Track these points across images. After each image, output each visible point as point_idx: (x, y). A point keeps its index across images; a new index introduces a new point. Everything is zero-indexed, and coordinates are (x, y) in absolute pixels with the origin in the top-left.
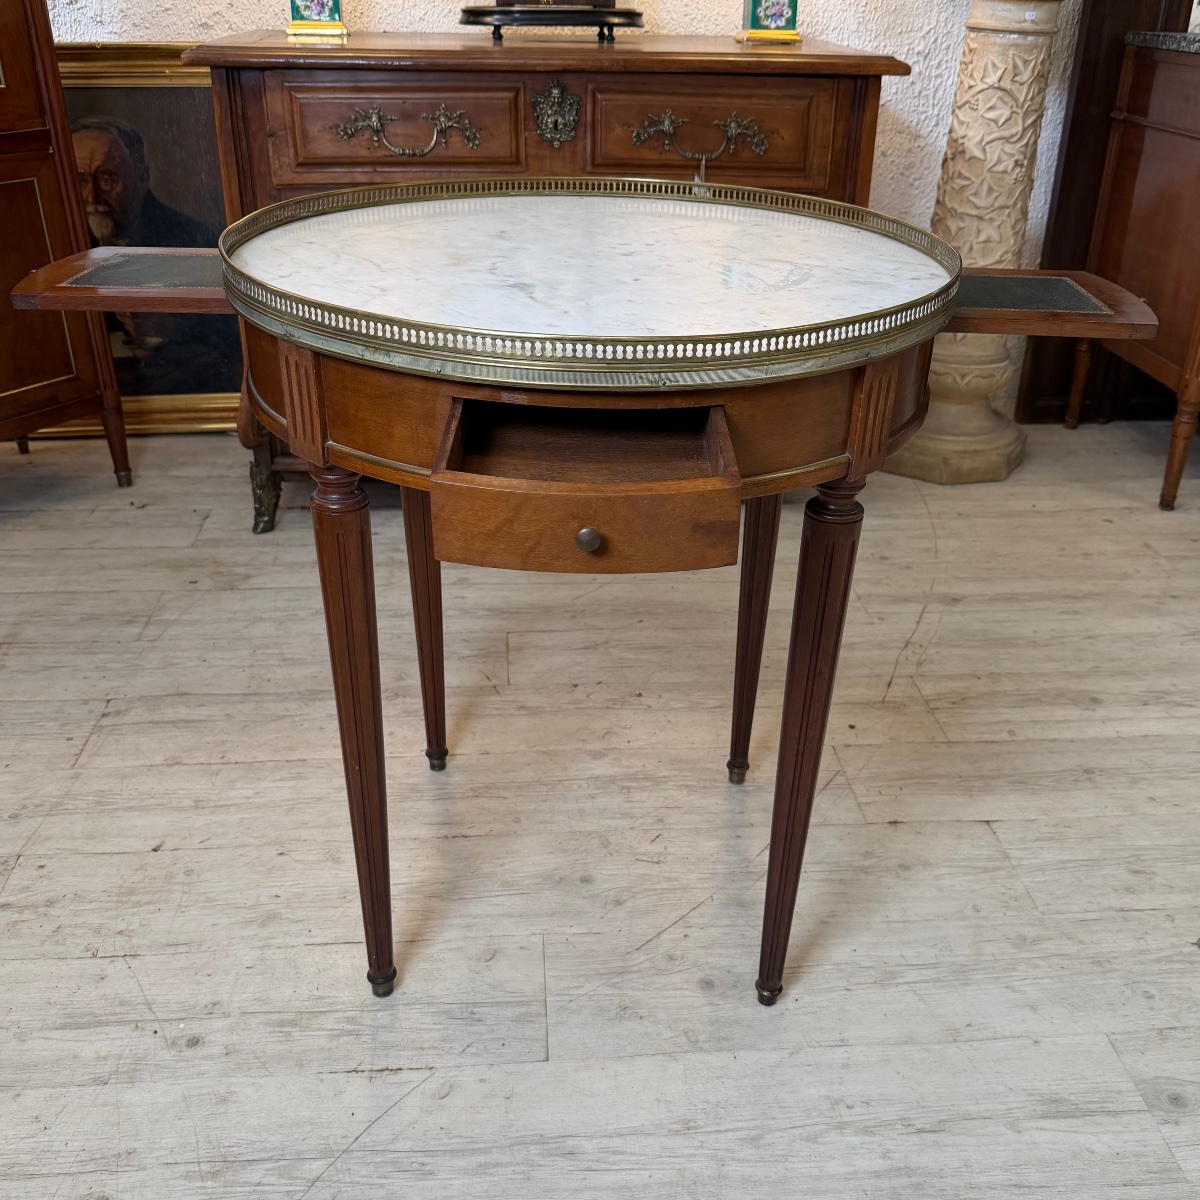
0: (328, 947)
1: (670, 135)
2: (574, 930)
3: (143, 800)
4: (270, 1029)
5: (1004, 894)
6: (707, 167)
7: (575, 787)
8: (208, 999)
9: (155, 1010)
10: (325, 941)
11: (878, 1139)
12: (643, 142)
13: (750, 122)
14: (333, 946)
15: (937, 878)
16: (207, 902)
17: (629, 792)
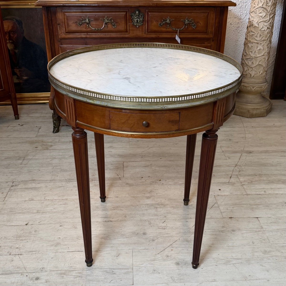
0: (73, 252)
1: (169, 23)
2: (141, 248)
3: (23, 210)
4: (58, 275)
5: (261, 238)
6: (179, 32)
7: (142, 207)
8: (41, 267)
9: (27, 270)
10: (73, 251)
12: (161, 26)
13: (191, 20)
14: (75, 252)
15: (242, 234)
16: (41, 239)
17: (157, 208)
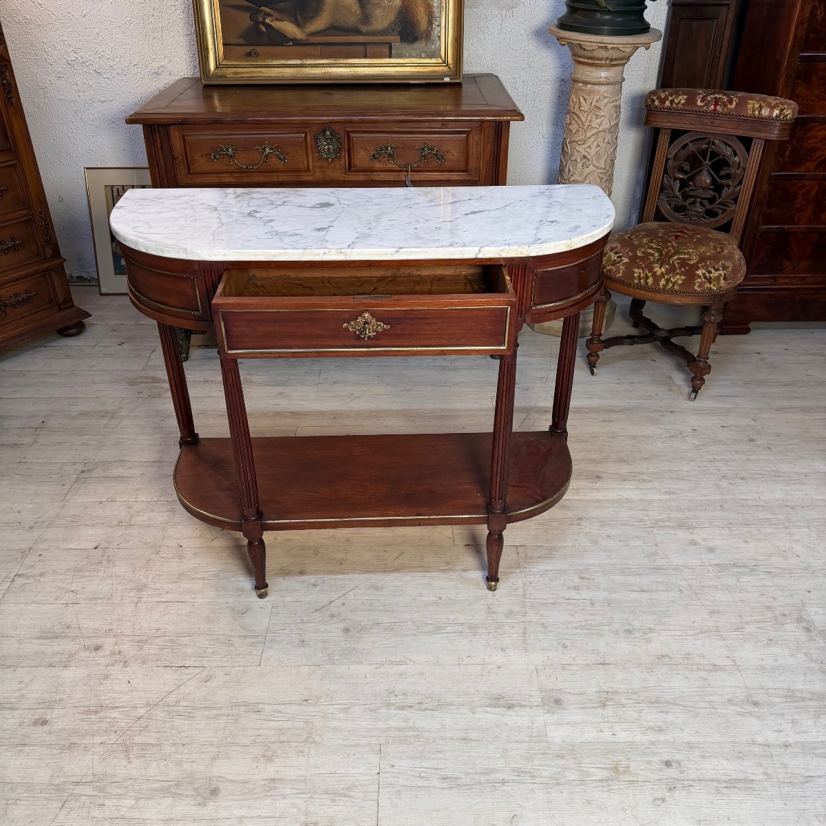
1: (391, 155)
9: (82, 631)
11: (405, 712)
12: (376, 159)
